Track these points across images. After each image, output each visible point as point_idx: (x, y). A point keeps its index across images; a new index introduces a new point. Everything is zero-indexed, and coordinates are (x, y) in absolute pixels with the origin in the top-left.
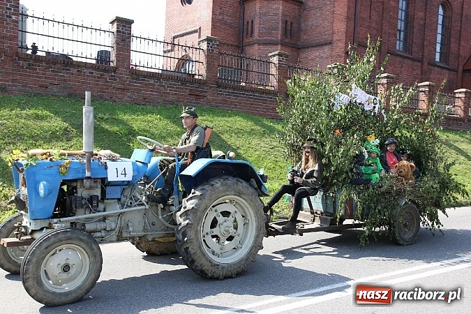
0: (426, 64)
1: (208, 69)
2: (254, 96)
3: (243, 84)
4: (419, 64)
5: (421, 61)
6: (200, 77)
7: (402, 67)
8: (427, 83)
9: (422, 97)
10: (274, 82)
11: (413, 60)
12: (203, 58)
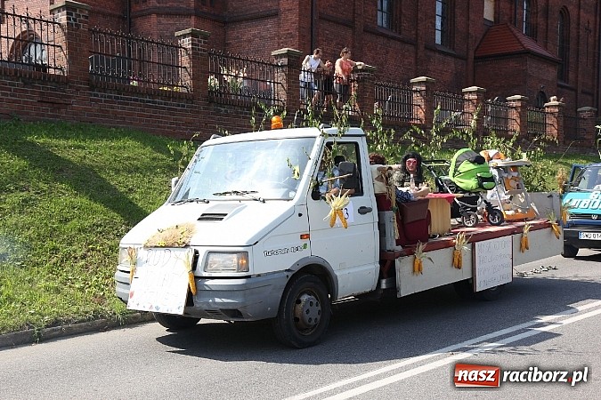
0: (421, 48)
1: (72, 58)
2: (155, 103)
3: (135, 83)
4: (412, 48)
5: (414, 44)
6: (58, 72)
7: (387, 52)
8: (423, 78)
9: (417, 99)
10: (186, 79)
11: (403, 41)
12: (60, 39)
